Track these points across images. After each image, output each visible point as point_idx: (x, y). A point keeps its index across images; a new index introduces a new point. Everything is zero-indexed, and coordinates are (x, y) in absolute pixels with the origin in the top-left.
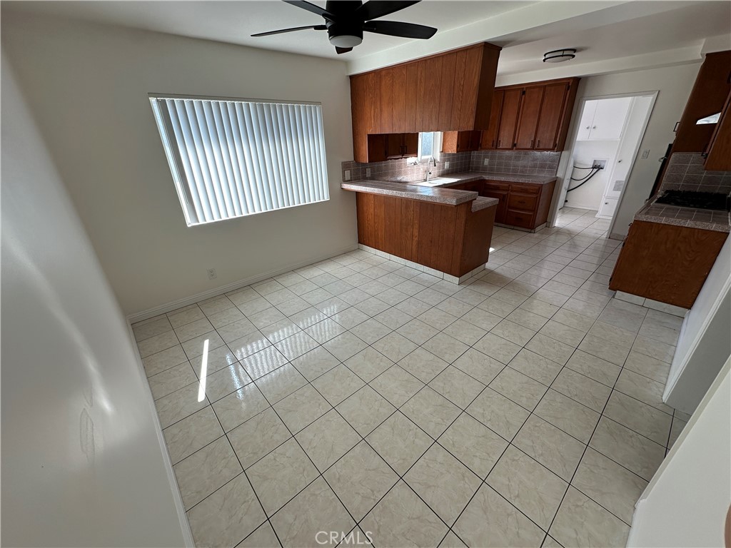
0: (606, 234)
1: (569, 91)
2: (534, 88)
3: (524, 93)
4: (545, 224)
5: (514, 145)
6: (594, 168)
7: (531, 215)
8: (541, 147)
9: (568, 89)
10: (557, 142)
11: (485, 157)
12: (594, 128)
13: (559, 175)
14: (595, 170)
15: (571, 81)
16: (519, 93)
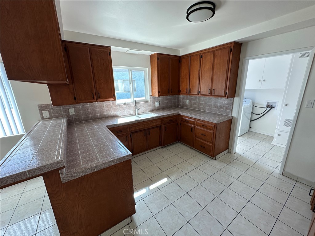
0: (279, 168)
1: (232, 53)
2: (208, 52)
3: (201, 57)
4: (227, 150)
5: (199, 92)
6: (268, 107)
7: (211, 146)
8: (216, 94)
9: (231, 51)
10: (227, 91)
11: (187, 99)
12: (264, 81)
13: (234, 114)
14: (269, 109)
15: (232, 45)
16: (199, 57)
